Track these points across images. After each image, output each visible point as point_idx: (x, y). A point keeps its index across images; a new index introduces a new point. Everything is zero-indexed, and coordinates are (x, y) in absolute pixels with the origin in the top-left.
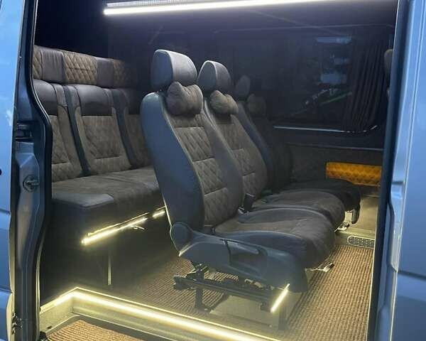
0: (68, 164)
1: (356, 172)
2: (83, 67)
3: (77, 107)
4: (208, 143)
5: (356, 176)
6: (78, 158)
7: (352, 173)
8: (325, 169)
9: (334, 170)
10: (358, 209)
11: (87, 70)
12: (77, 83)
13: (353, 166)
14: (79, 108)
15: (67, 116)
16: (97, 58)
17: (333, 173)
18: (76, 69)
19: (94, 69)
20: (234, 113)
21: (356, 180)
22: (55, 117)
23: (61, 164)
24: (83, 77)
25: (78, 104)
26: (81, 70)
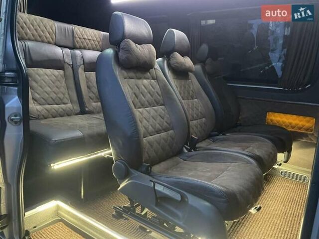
0: (69, 105)
1: (291, 121)
2: (90, 38)
3: (81, 65)
4: (160, 93)
5: (291, 124)
6: (78, 101)
7: (287, 121)
8: (266, 117)
9: (273, 118)
10: (289, 151)
11: (93, 40)
12: (85, 48)
13: (289, 116)
14: (82, 66)
15: (72, 72)
16: (102, 33)
17: (272, 120)
18: (84, 39)
19: (99, 39)
20: (191, 71)
21: (290, 127)
22: (62, 71)
23: (63, 105)
24: (90, 45)
25: (82, 63)
26: (89, 40)
